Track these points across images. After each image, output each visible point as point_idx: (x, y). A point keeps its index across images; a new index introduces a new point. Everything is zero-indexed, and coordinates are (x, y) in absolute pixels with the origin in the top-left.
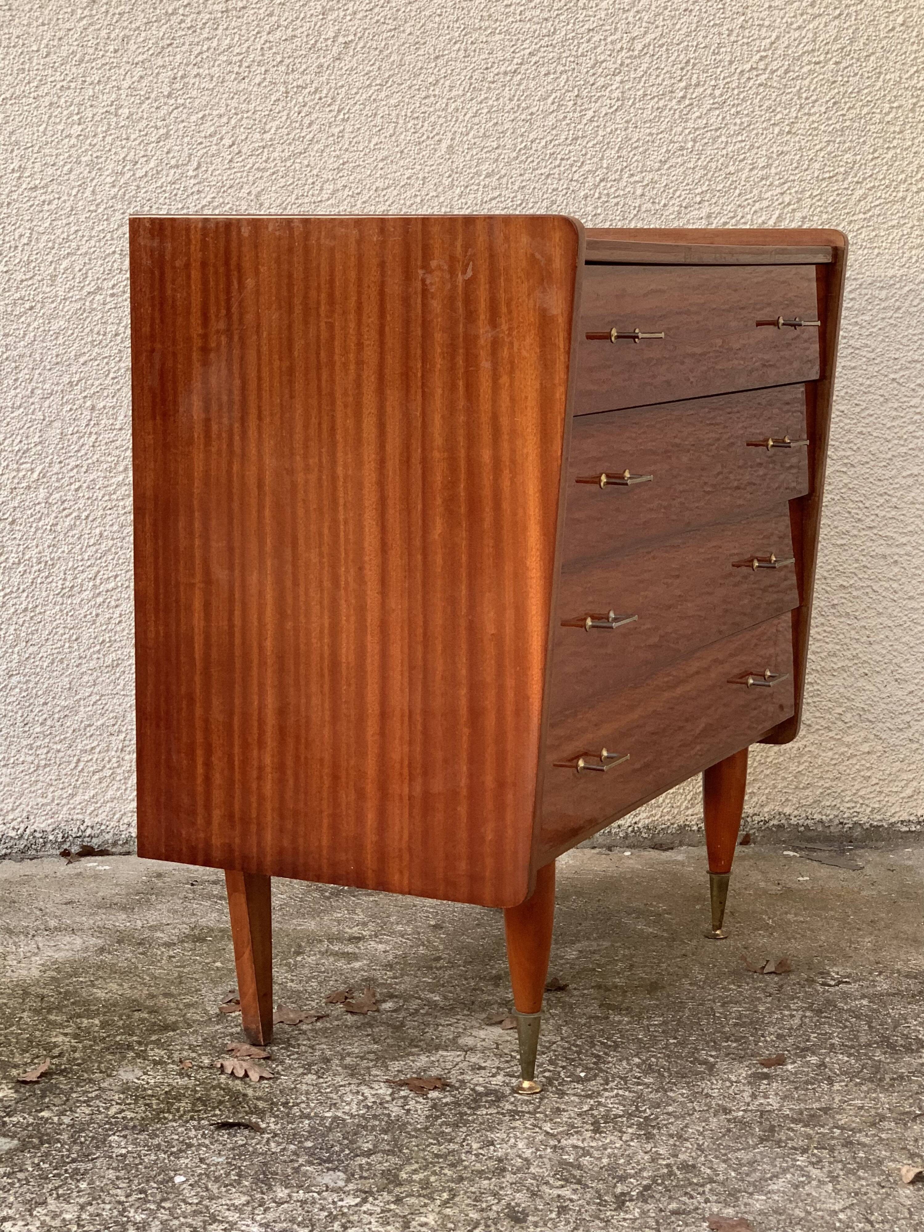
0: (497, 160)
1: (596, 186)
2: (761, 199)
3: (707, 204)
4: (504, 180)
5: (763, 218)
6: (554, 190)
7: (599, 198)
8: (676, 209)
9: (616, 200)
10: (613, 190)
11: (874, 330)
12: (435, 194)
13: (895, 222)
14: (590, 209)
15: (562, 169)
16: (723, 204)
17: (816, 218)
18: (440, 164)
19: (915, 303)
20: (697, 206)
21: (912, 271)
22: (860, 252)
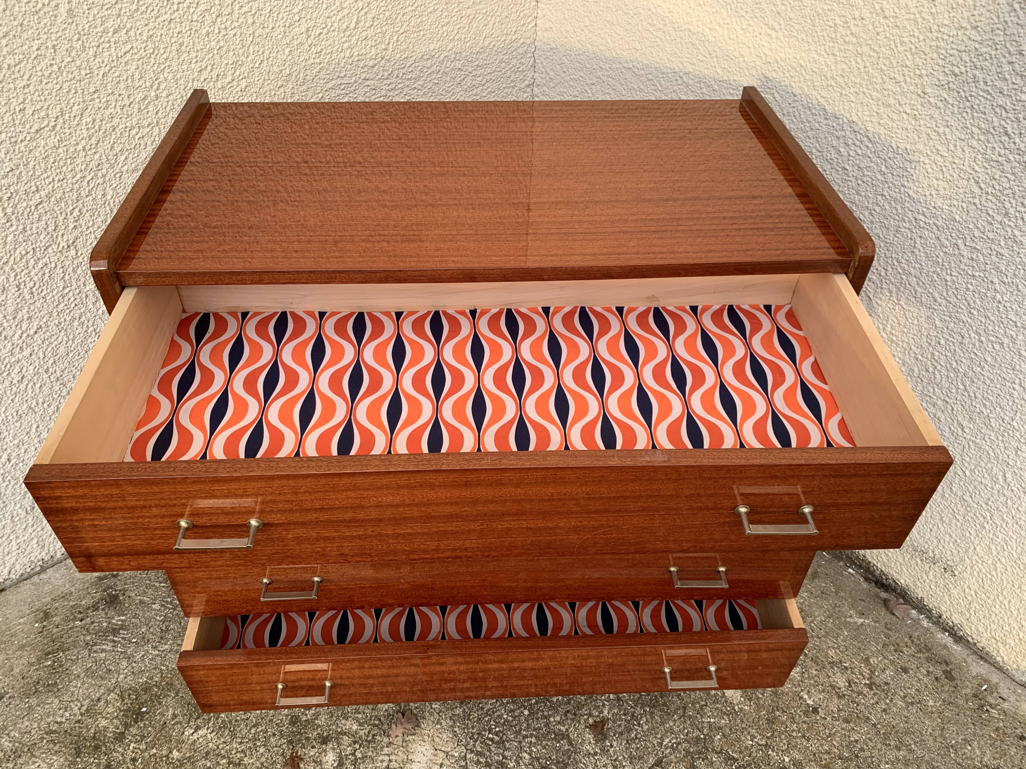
0: (119, 15)
1: (214, 23)
2: (342, 9)
3: (304, 20)
4: (132, 33)
5: (346, 24)
6: (179, 33)
7: (219, 33)
8: (282, 29)
9: (233, 32)
10: (229, 23)
11: (426, 90)
12: (70, 59)
13: (431, 9)
14: (213, 44)
15: (181, 12)
16: (316, 18)
17: (381, 16)
18: (65, 29)
19: (448, 66)
20: (297, 24)
21: (444, 43)
22: (412, 36)
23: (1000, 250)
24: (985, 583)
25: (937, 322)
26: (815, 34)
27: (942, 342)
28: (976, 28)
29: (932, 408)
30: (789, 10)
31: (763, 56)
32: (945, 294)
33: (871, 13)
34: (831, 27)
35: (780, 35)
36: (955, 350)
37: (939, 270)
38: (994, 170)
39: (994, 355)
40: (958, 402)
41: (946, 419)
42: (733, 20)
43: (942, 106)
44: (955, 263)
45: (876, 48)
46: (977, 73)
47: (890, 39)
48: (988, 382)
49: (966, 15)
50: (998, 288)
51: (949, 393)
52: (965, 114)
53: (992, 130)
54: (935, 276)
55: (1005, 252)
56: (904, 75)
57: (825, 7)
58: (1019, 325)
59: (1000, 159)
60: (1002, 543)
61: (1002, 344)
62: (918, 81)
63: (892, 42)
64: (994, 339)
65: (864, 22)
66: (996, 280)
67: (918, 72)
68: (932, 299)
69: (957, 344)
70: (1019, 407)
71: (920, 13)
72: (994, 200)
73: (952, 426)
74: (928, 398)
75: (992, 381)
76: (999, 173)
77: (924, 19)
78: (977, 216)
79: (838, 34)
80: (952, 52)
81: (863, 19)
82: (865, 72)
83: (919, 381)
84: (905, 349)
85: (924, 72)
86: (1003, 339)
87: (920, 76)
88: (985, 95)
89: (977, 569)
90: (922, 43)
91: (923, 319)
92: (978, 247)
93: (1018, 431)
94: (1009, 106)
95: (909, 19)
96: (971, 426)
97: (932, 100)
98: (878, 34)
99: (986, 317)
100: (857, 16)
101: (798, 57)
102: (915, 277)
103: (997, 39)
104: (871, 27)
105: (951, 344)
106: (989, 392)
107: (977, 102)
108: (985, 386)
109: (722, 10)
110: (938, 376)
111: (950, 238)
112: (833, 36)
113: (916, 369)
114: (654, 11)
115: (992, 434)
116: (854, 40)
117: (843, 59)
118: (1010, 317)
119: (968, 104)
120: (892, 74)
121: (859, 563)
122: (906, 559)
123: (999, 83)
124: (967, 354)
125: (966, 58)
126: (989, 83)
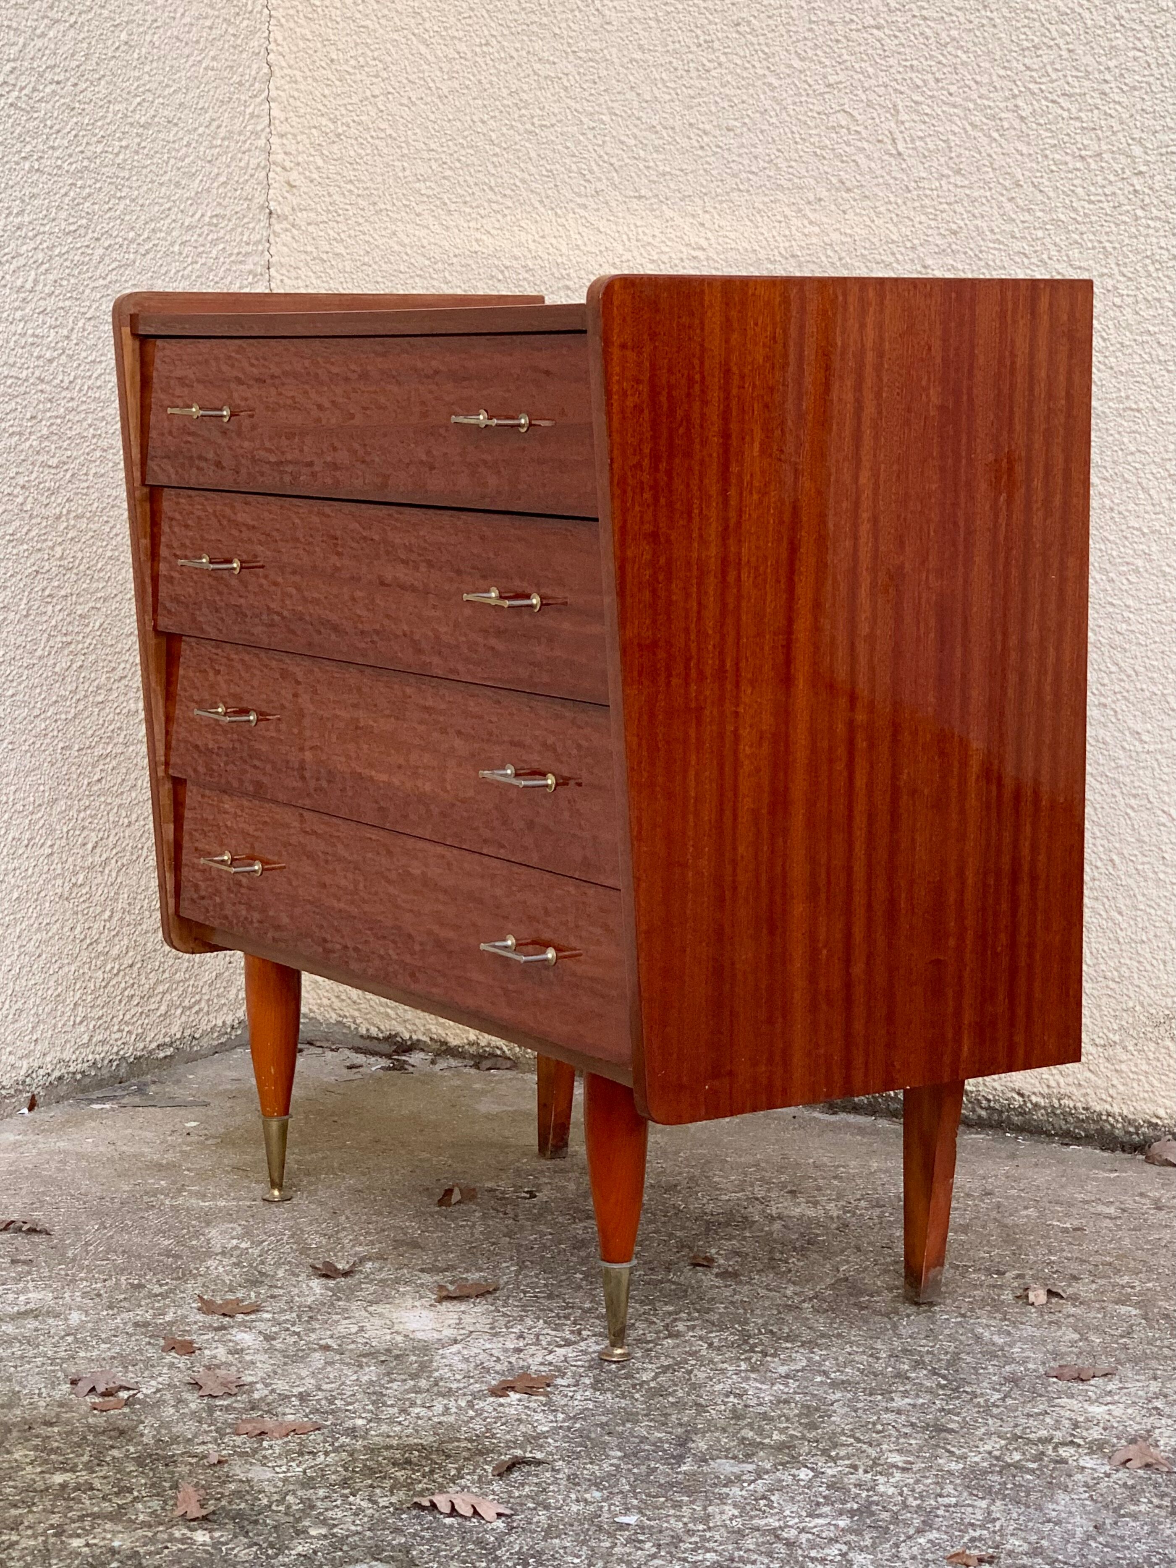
28: (958, 172)
30: (717, 217)
33: (829, 190)
34: (780, 222)
39: (1133, 592)
42: (636, 253)
45: (849, 231)
46: (978, 222)
47: (862, 215)
48: (1143, 639)
49: (942, 160)
56: (893, 254)
57: (766, 199)
58: (1146, 530)
61: (1137, 571)
62: (912, 255)
63: (865, 218)
64: (1125, 569)
65: (823, 203)
67: (909, 245)
71: (889, 173)
73: (1125, 744)
75: (1146, 635)
77: (896, 179)
79: (793, 228)
80: (941, 207)
85: (916, 242)
86: (1136, 562)
87: (913, 248)
90: (903, 207)
94: (1028, 250)
95: (878, 185)
96: (1149, 727)
98: (844, 212)
100: (812, 198)
103: (987, 177)
104: (833, 207)
106: (1150, 654)
108: (1143, 649)
112: (787, 233)
114: (501, 277)
116: (816, 229)
118: (1131, 524)
119: (982, 263)
120: (878, 257)
121: (1085, 1130)
122: (1151, 1055)
123: (1008, 227)
124: (1102, 611)
125: (959, 208)
126: (997, 230)
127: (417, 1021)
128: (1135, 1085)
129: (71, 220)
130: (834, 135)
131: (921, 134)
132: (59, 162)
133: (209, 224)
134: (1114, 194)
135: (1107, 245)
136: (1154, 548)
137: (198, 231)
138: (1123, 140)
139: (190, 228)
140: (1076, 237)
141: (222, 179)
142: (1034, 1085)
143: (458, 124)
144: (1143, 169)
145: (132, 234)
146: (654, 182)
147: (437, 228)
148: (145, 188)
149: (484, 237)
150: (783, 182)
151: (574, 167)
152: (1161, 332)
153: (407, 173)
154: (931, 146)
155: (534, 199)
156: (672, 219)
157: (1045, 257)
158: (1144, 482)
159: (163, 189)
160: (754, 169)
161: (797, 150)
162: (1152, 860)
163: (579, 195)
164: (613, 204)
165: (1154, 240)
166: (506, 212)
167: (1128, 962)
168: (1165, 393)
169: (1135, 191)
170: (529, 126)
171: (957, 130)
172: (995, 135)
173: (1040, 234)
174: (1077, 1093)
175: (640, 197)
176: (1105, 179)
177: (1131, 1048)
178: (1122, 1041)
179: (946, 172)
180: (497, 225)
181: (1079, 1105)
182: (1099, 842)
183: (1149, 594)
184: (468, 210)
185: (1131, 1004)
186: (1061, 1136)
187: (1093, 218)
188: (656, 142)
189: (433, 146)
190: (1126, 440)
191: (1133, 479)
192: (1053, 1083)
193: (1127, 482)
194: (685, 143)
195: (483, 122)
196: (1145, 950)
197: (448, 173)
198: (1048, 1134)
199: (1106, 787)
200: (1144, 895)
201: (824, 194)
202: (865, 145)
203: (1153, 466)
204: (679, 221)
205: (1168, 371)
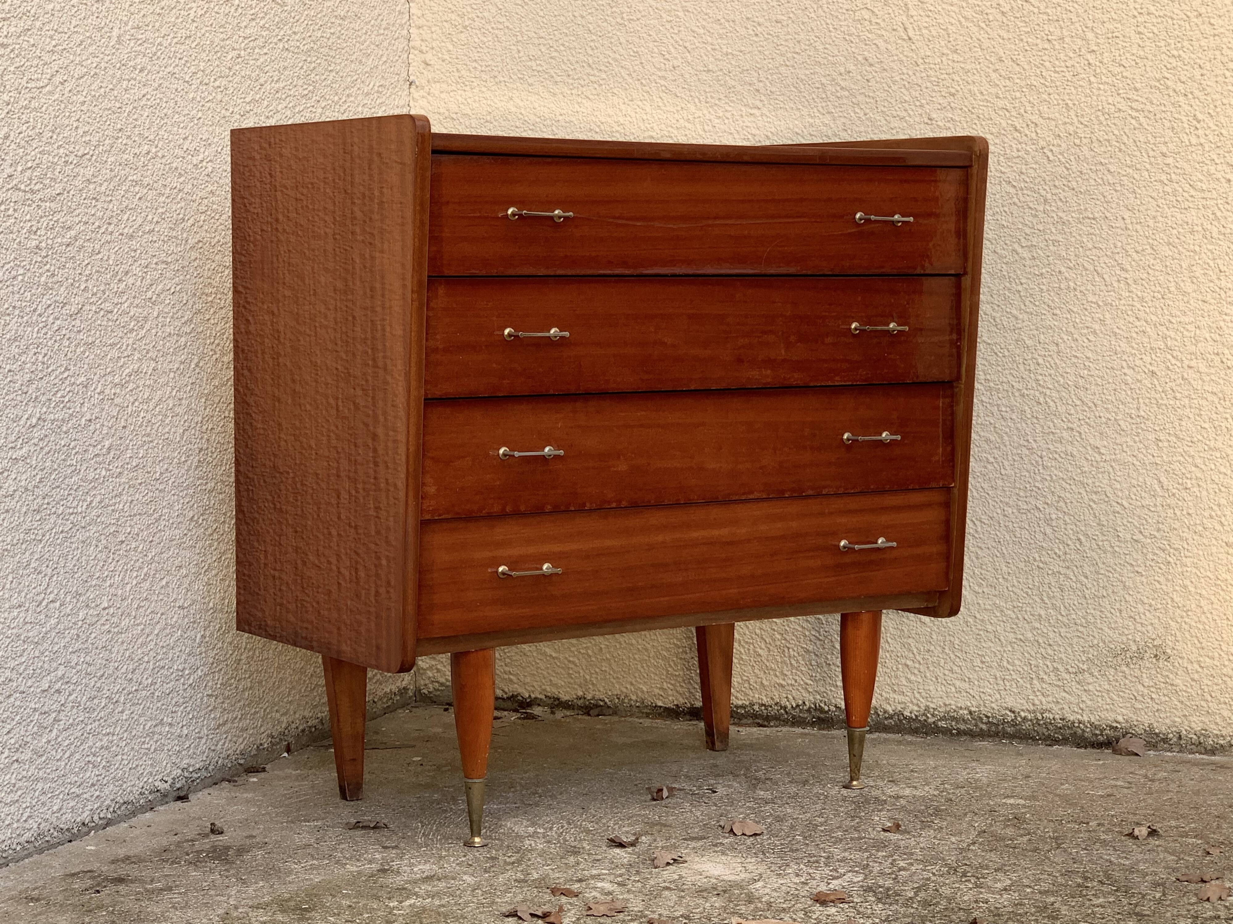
23: (1053, 238)
24: (1201, 640)
25: (1027, 342)
26: (803, 100)
27: (1041, 361)
28: (955, 52)
29: (1059, 445)
30: (769, 85)
31: (750, 137)
32: (1023, 307)
33: (856, 65)
34: (818, 88)
35: (765, 110)
36: (1056, 364)
37: (1008, 284)
38: (1019, 166)
39: (1093, 348)
40: (1082, 422)
41: (1078, 451)
42: (705, 112)
43: (951, 126)
44: (1020, 269)
45: (871, 94)
46: (971, 87)
47: (881, 83)
48: (1099, 381)
49: (943, 43)
50: (1067, 275)
51: (1069, 417)
52: (974, 126)
53: (1003, 132)
54: (1006, 292)
55: (1060, 238)
56: (906, 110)
57: (807, 72)
58: (1101, 303)
59: (1020, 154)
60: (1194, 570)
61: (1095, 333)
62: (920, 111)
63: (884, 85)
64: (1085, 331)
65: (851, 74)
66: (1063, 269)
67: (918, 103)
68: (1013, 319)
69: (1055, 356)
70: (1138, 391)
71: (902, 53)
72: (1029, 193)
74: (1051, 436)
75: (1102, 378)
76: (1024, 167)
77: (907, 57)
78: (1021, 214)
79: (828, 93)
80: (942, 77)
81: (849, 72)
82: (867, 119)
83: (1035, 421)
84: (1007, 391)
85: (923, 101)
86: (1094, 326)
87: (922, 106)
88: (985, 104)
89: (1187, 627)
90: (913, 77)
91: (1013, 346)
92: (1034, 243)
93: (1148, 419)
94: (1009, 106)
95: (894, 61)
96: (1105, 443)
97: (939, 123)
99: (1070, 311)
100: (842, 71)
101: (791, 127)
102: (988, 303)
103: (977, 55)
104: (859, 78)
105: (1050, 359)
106: (1105, 391)
107: (981, 111)
108: (1099, 388)
109: (689, 105)
110: (1052, 404)
111: (1005, 247)
112: (824, 96)
113: (1026, 408)
114: (598, 130)
115: (1128, 440)
116: (846, 93)
117: (841, 114)
118: (1090, 300)
120: (894, 113)
121: (1062, 735)
122: (1111, 678)
123: (993, 90)
124: (1068, 362)
125: (957, 78)
126: (985, 93)
127: (535, 684)
128: (1100, 700)
129: (305, 87)
130: (859, 26)
131: (925, 24)
132: (298, 44)
133: (378, 92)
134: (1073, 66)
135: (1069, 102)
136: (1108, 316)
137: (372, 97)
138: (1080, 28)
139: (368, 94)
140: (1045, 96)
141: (384, 59)
142: (1022, 704)
143: (562, 18)
144: (1095, 48)
145: (336, 98)
146: (720, 60)
147: (547, 95)
148: (343, 64)
149: (584, 101)
150: (820, 59)
151: (656, 50)
152: (1110, 163)
153: (521, 54)
154: (934, 33)
155: (624, 73)
156: (734, 87)
157: (1022, 111)
158: (1099, 269)
159: (353, 65)
160: (797, 50)
161: (830, 36)
162: (1110, 538)
163: (659, 69)
164: (687, 76)
165: (1104, 98)
166: (601, 82)
167: (1092, 611)
168: (1114, 206)
169: (1089, 64)
170: (619, 20)
171: (953, 21)
172: (983, 25)
173: (1018, 95)
174: (1056, 708)
175: (709, 71)
176: (1066, 56)
177: (1096, 674)
178: (1089, 669)
179: (945, 51)
180: (594, 92)
181: (1057, 716)
182: (1069, 527)
183: (1104, 349)
184: (571, 81)
185: (1096, 642)
186: (1045, 740)
187: (1058, 83)
188: (721, 32)
189: (543, 35)
190: (1085, 240)
191: (1091, 268)
192: (1037, 702)
193: (1087, 270)
194: (743, 31)
195: (582, 17)
196: (1105, 603)
197: (554, 54)
198: (1033, 739)
199: (1073, 487)
200: (1104, 563)
201: (852, 68)
202: (883, 33)
203: (1105, 258)
204: (739, 88)
205: (1116, 191)
